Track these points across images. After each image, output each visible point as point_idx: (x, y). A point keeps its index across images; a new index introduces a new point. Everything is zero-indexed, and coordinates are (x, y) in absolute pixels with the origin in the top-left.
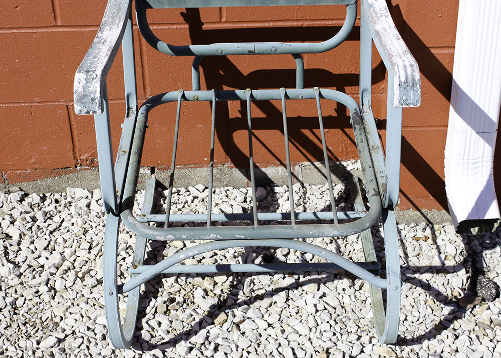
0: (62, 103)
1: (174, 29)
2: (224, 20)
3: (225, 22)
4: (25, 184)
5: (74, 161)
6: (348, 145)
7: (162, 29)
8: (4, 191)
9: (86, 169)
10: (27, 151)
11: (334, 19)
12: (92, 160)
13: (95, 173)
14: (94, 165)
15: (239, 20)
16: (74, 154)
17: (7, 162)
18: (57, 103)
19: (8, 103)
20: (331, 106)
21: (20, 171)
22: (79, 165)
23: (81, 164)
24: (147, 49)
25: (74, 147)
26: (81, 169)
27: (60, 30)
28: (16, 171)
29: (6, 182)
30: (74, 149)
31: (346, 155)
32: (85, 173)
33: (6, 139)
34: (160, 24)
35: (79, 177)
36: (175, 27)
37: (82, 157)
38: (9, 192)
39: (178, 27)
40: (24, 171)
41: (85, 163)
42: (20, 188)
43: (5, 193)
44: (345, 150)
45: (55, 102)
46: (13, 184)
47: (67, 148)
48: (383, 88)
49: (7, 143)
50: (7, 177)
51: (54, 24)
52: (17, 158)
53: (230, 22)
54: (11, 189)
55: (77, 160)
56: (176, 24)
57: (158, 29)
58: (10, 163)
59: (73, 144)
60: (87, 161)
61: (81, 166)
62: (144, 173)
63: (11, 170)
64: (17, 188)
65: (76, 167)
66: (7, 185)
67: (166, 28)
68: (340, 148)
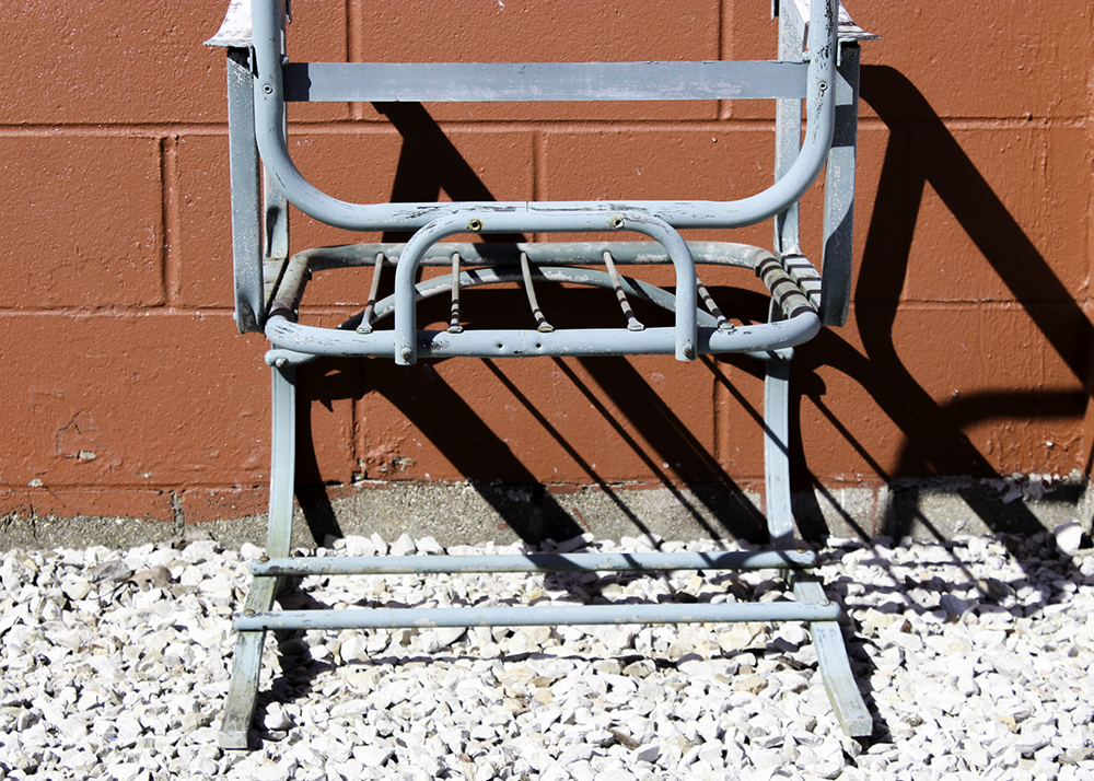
0: (341, 311)
1: (614, 134)
2: (726, 115)
3: (729, 120)
4: (223, 524)
5: (352, 464)
6: (1006, 433)
7: (588, 134)
8: (170, 542)
9: (377, 487)
10: (242, 435)
11: (973, 119)
12: (393, 462)
13: (397, 498)
14: (399, 475)
15: (760, 116)
16: (354, 443)
17: (189, 462)
18: (328, 312)
19: (214, 308)
20: (966, 332)
21: (217, 490)
22: (363, 475)
23: (366, 473)
24: (549, 182)
25: (355, 425)
26: (364, 487)
27: (359, 130)
28: (207, 490)
29: (179, 518)
30: (354, 433)
31: (1001, 460)
32: (374, 499)
33: (195, 401)
34: (583, 121)
35: (358, 509)
36: (616, 129)
37: (371, 454)
38: (182, 546)
39: (624, 129)
40: (226, 490)
41: (378, 468)
42: (210, 534)
43: (173, 547)
44: (998, 446)
45: (325, 306)
46: (195, 525)
47: (339, 429)
48: (1087, 287)
49: (198, 411)
50: (185, 503)
51: (345, 117)
52: (216, 453)
53: (741, 121)
54: (188, 536)
55: (358, 460)
56: (619, 122)
57: (579, 135)
58: (197, 467)
59: (354, 419)
60: (381, 464)
61: (366, 478)
62: (517, 499)
63: (194, 485)
64: (203, 534)
65: (354, 481)
66: (180, 527)
67: (597, 131)
68: (986, 441)
